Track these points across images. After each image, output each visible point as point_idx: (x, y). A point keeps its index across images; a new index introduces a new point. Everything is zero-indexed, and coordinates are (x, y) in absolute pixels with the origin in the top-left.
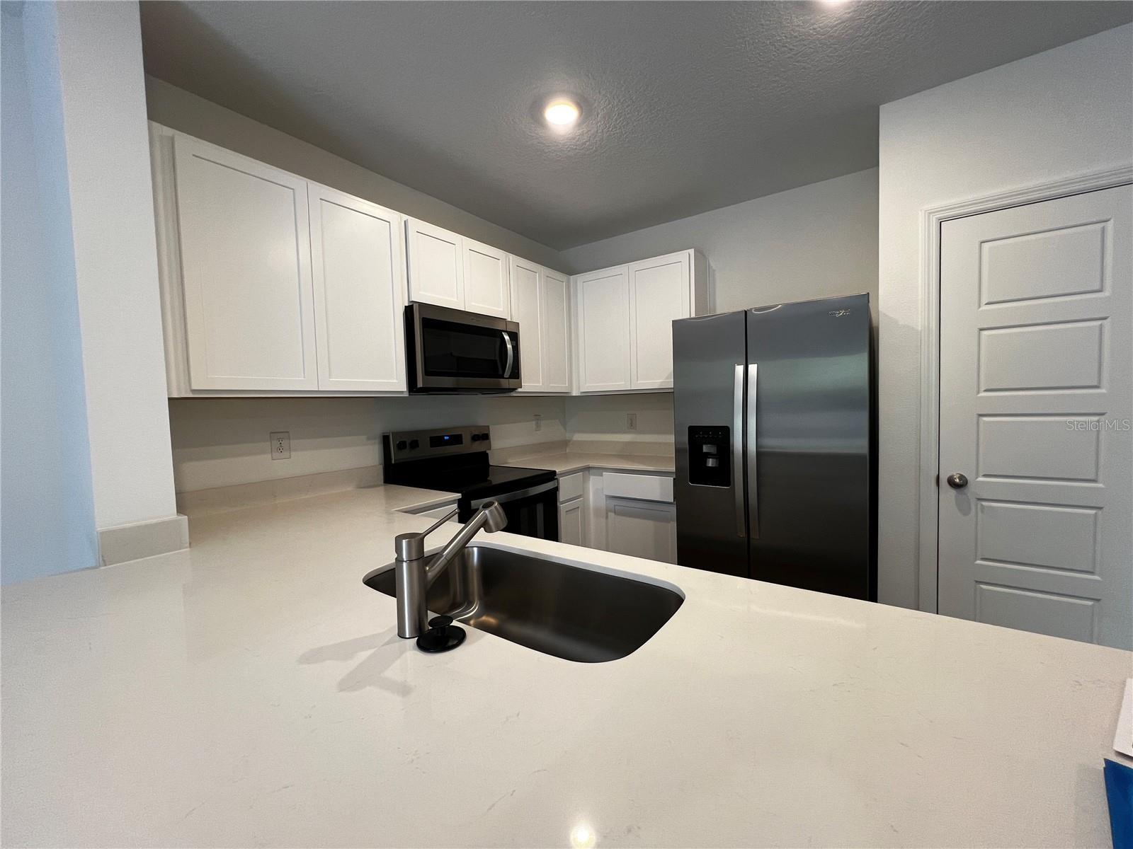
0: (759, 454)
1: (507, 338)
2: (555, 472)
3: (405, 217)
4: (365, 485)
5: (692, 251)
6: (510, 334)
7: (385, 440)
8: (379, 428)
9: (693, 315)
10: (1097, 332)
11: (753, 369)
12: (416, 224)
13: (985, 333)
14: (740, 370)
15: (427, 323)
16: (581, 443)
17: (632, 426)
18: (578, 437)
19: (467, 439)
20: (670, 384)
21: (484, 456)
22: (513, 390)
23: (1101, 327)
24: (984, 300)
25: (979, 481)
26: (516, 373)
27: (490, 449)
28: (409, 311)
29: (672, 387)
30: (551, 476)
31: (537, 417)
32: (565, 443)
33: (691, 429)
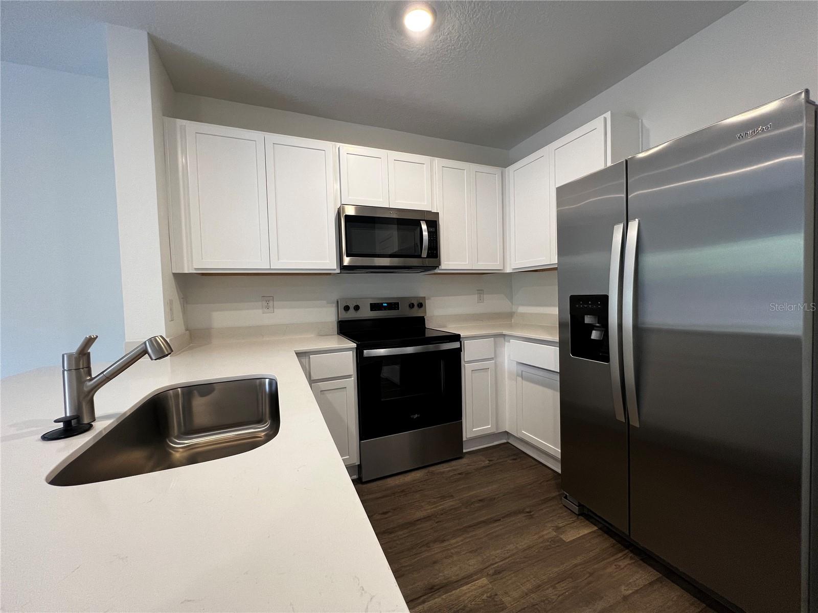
1: (424, 227)
2: (460, 335)
3: (338, 145)
5: (608, 114)
11: (633, 227)
12: (346, 148)
14: (619, 228)
15: (348, 219)
16: (523, 315)
18: (522, 309)
20: (554, 260)
21: (421, 320)
22: (435, 267)
26: (433, 254)
27: (426, 315)
29: (557, 262)
30: (456, 338)
31: (480, 292)
32: (510, 315)
33: (573, 299)
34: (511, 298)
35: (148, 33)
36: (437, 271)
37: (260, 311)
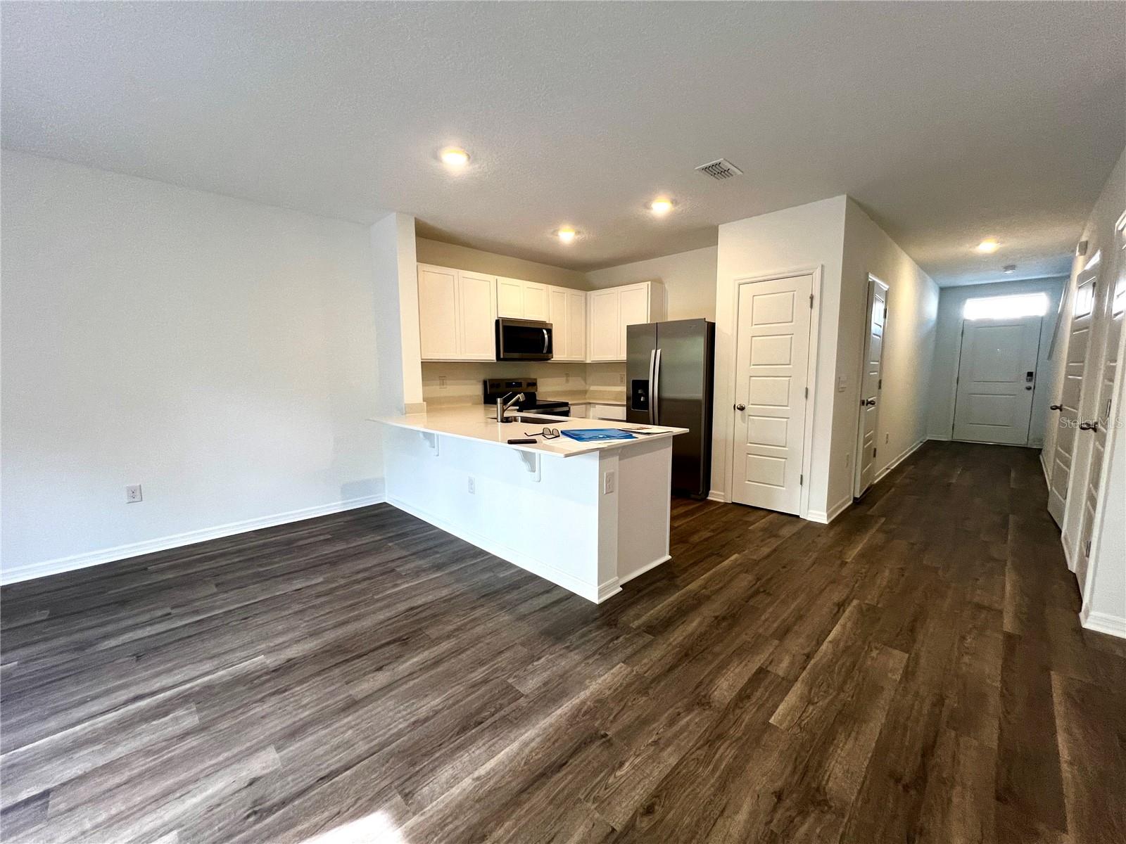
1: (545, 332)
2: (570, 403)
3: (496, 277)
4: (475, 404)
5: (649, 283)
6: (547, 330)
7: (485, 383)
8: (483, 377)
10: (789, 340)
11: (659, 351)
12: (501, 279)
13: (754, 338)
14: (653, 351)
15: (505, 327)
16: (593, 391)
17: (622, 382)
18: (593, 388)
19: (524, 385)
21: (534, 395)
22: (549, 359)
23: (791, 338)
24: (754, 323)
25: (748, 407)
26: (550, 351)
27: (538, 391)
28: (497, 322)
30: (566, 404)
31: (567, 375)
32: (585, 392)
33: (633, 381)
34: (585, 380)
35: (416, 219)
36: (549, 361)
37: (438, 387)
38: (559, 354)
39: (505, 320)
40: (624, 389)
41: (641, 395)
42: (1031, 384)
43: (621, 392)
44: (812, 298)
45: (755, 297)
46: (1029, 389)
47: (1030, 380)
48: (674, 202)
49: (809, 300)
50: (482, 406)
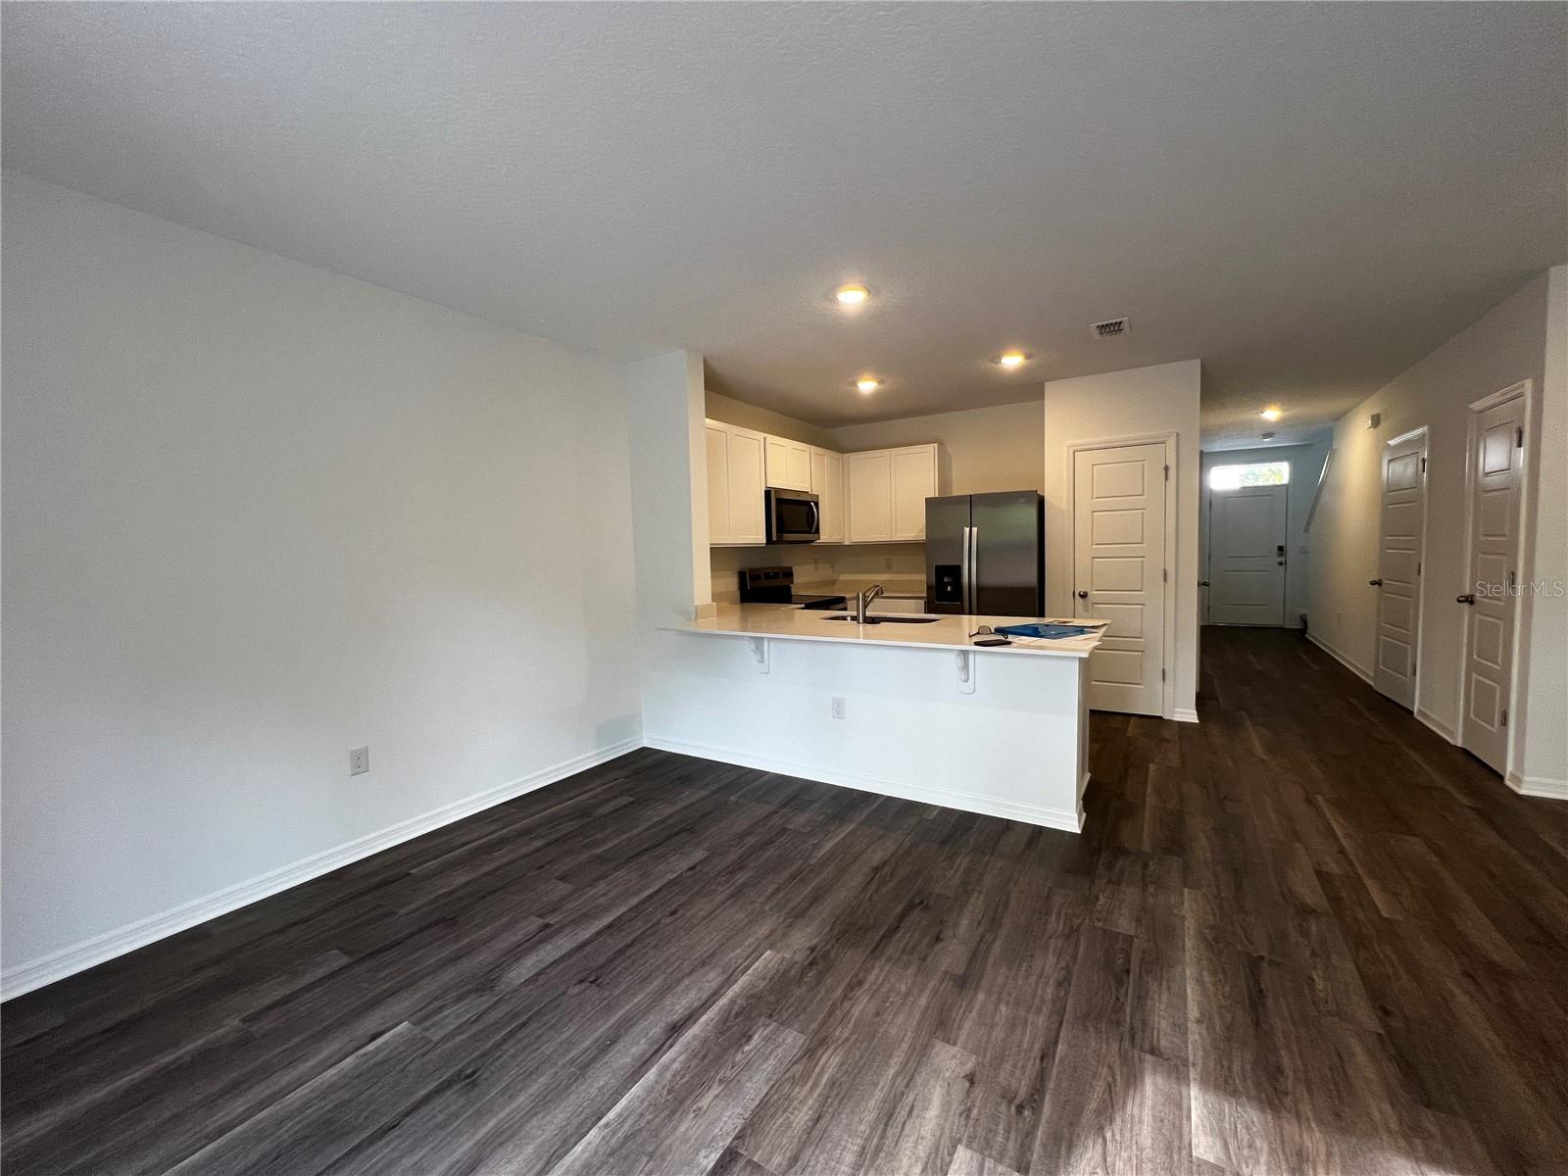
0: (979, 588)
3: (765, 435)
5: (936, 445)
6: (815, 503)
7: (742, 575)
9: (937, 495)
10: (1140, 515)
11: (975, 529)
13: (1095, 513)
16: (844, 581)
17: (889, 568)
19: (781, 576)
20: (922, 536)
22: (813, 541)
23: (1143, 513)
24: (1095, 496)
25: (1093, 593)
26: (817, 531)
27: (792, 583)
28: (768, 493)
29: (923, 539)
31: (821, 561)
33: (937, 567)
35: (703, 358)
36: (812, 544)
38: (826, 535)
39: (778, 490)
40: (923, 577)
41: (948, 584)
42: (1282, 559)
43: (919, 581)
44: (1166, 468)
45: (1095, 467)
46: (1281, 564)
47: (1282, 555)
48: (1028, 356)
49: (1164, 471)
50: (738, 606)
